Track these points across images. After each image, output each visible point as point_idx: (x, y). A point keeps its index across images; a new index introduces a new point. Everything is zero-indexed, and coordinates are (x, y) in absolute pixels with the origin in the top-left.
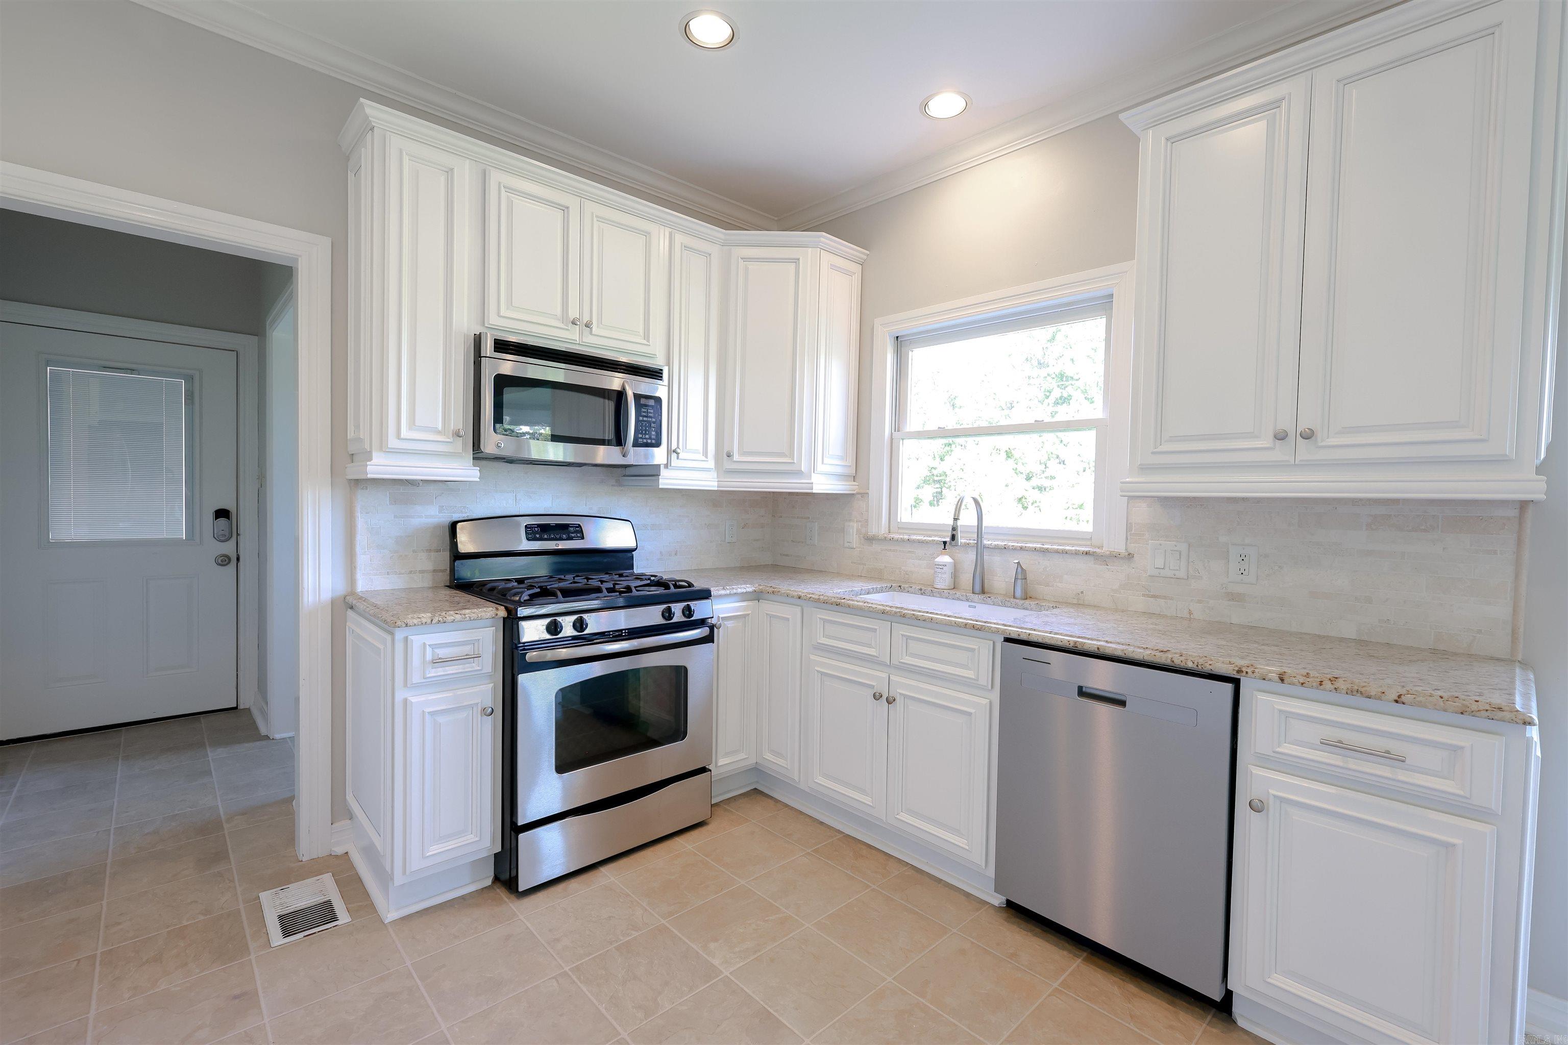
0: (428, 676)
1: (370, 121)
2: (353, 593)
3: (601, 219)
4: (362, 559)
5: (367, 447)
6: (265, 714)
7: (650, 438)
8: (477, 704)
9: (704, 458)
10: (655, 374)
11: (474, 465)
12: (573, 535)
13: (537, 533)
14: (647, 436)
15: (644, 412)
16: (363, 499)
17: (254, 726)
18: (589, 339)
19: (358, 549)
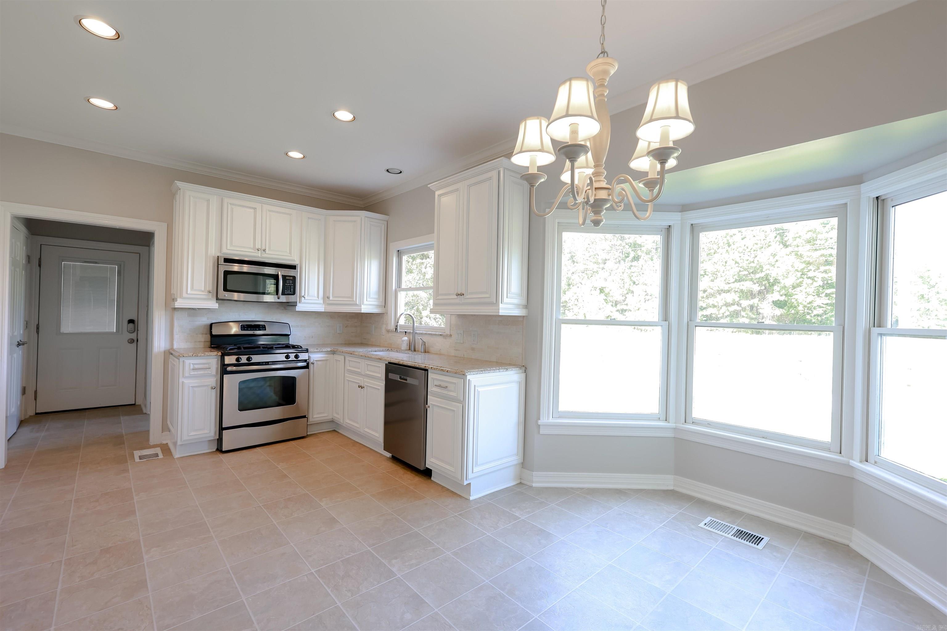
0: (191, 374)
1: (179, 187)
2: (172, 349)
3: (270, 211)
4: (176, 337)
5: (176, 298)
6: (145, 406)
7: (291, 292)
8: (210, 385)
9: (317, 299)
10: (293, 267)
11: (216, 303)
12: (261, 329)
13: (246, 328)
14: (289, 291)
15: (288, 282)
16: (177, 315)
17: (141, 410)
18: (265, 255)
19: (175, 333)
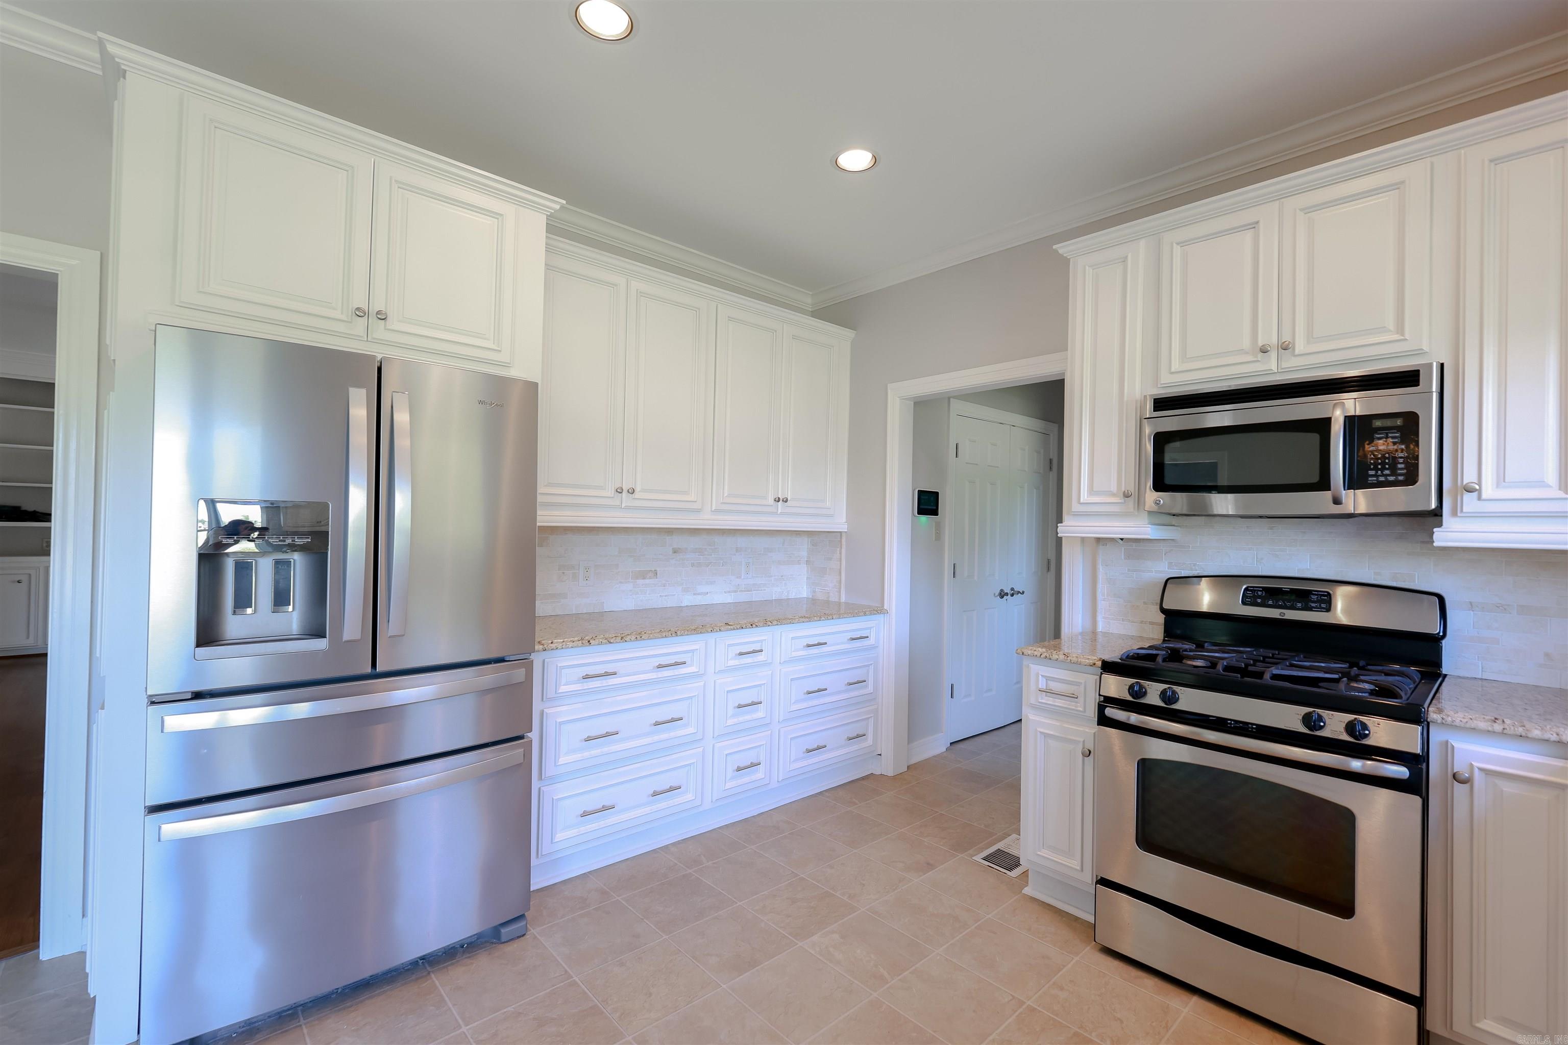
0: (1040, 701)
2: (1094, 631)
3: (1310, 209)
7: (1393, 473)
8: (1080, 742)
12: (1313, 605)
13: (1259, 597)
14: (1387, 472)
15: (1376, 438)
16: (1103, 553)
18: (1291, 363)
19: (1100, 596)
